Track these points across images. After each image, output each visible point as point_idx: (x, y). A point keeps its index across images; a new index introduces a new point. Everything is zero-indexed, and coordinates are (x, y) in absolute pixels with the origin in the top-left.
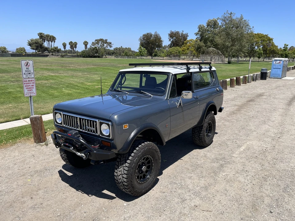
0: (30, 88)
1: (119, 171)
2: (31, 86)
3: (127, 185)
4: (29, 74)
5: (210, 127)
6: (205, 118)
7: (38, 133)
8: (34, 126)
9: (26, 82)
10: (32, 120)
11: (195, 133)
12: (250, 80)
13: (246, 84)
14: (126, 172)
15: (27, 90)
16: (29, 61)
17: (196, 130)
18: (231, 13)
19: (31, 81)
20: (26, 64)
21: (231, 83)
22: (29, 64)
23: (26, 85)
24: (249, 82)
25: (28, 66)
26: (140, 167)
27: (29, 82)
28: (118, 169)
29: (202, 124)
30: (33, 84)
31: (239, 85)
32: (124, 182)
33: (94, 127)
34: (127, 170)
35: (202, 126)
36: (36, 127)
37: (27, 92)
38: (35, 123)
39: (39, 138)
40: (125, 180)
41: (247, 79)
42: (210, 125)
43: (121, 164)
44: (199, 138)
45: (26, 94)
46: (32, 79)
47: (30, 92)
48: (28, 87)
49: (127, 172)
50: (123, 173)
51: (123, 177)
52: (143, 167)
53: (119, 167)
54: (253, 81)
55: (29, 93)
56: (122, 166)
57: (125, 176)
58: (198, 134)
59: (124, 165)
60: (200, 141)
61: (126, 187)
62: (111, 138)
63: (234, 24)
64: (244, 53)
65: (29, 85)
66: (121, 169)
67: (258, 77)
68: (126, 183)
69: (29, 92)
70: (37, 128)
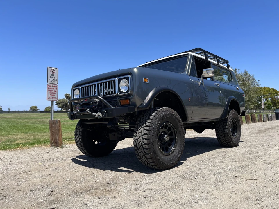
0: (53, 93)
1: (139, 132)
2: (54, 91)
3: (147, 148)
4: (54, 80)
5: (234, 126)
6: (229, 113)
7: (55, 136)
8: (52, 128)
9: (50, 87)
10: (51, 122)
11: (219, 129)
12: (265, 119)
13: (262, 122)
14: (146, 132)
15: (50, 94)
16: (54, 69)
17: (220, 125)
18: (236, 69)
19: (55, 87)
20: (51, 71)
21: (246, 119)
22: (54, 71)
23: (49, 89)
24: (265, 121)
25: (53, 73)
26: (162, 136)
27: (52, 88)
28: (137, 132)
29: (226, 116)
30: (55, 90)
31: (255, 122)
32: (145, 144)
33: (112, 88)
34: (148, 129)
35: (226, 120)
36: (54, 130)
37: (50, 96)
38: (54, 125)
39: (56, 141)
40: (145, 141)
41: (262, 118)
42: (235, 125)
43: (140, 125)
44: (224, 134)
45: (49, 98)
46: (55, 86)
47: (53, 96)
48: (51, 92)
49: (148, 132)
50: (143, 134)
51: (143, 139)
52: (166, 136)
53: (139, 129)
54: (269, 120)
55: (51, 98)
56: (142, 127)
57: (145, 137)
58: (223, 130)
59: (144, 125)
60: (225, 138)
61: (146, 151)
62: (130, 92)
63: (239, 78)
64: (253, 104)
65: (53, 90)
66: (141, 130)
67: (273, 117)
68: (146, 146)
69: (51, 96)
70: (55, 132)
